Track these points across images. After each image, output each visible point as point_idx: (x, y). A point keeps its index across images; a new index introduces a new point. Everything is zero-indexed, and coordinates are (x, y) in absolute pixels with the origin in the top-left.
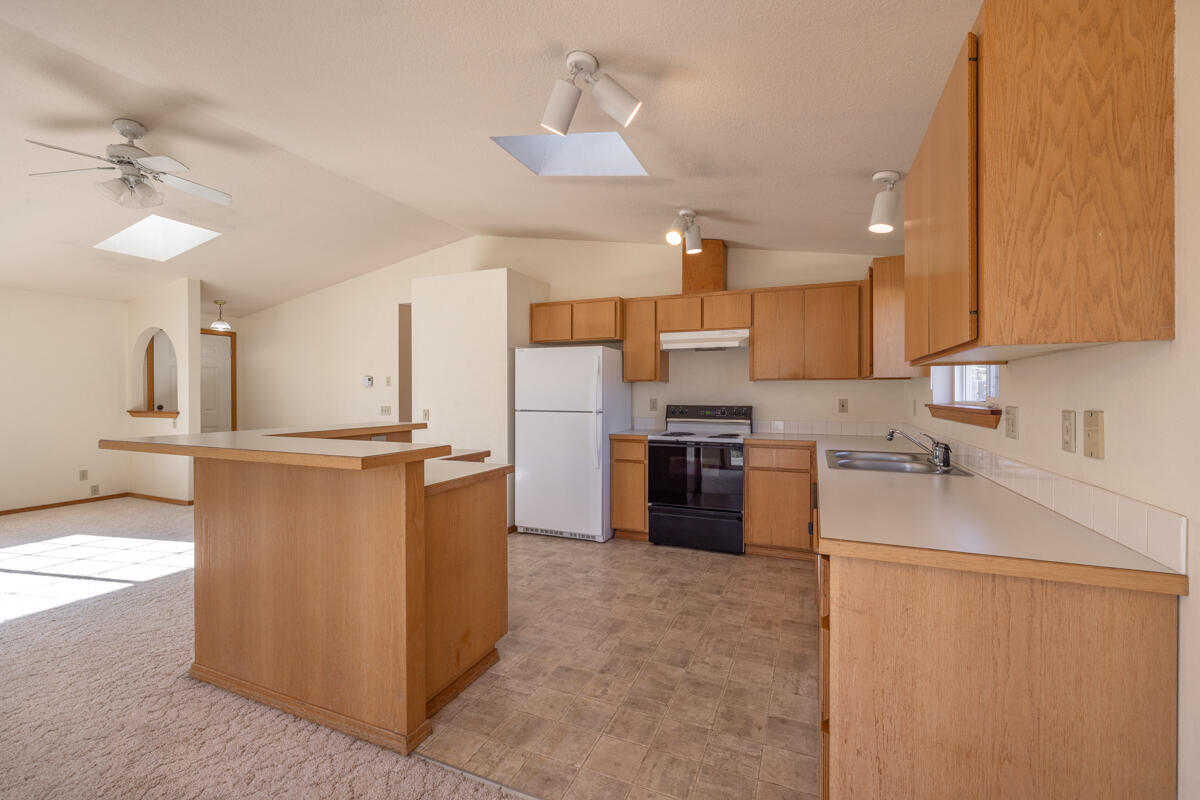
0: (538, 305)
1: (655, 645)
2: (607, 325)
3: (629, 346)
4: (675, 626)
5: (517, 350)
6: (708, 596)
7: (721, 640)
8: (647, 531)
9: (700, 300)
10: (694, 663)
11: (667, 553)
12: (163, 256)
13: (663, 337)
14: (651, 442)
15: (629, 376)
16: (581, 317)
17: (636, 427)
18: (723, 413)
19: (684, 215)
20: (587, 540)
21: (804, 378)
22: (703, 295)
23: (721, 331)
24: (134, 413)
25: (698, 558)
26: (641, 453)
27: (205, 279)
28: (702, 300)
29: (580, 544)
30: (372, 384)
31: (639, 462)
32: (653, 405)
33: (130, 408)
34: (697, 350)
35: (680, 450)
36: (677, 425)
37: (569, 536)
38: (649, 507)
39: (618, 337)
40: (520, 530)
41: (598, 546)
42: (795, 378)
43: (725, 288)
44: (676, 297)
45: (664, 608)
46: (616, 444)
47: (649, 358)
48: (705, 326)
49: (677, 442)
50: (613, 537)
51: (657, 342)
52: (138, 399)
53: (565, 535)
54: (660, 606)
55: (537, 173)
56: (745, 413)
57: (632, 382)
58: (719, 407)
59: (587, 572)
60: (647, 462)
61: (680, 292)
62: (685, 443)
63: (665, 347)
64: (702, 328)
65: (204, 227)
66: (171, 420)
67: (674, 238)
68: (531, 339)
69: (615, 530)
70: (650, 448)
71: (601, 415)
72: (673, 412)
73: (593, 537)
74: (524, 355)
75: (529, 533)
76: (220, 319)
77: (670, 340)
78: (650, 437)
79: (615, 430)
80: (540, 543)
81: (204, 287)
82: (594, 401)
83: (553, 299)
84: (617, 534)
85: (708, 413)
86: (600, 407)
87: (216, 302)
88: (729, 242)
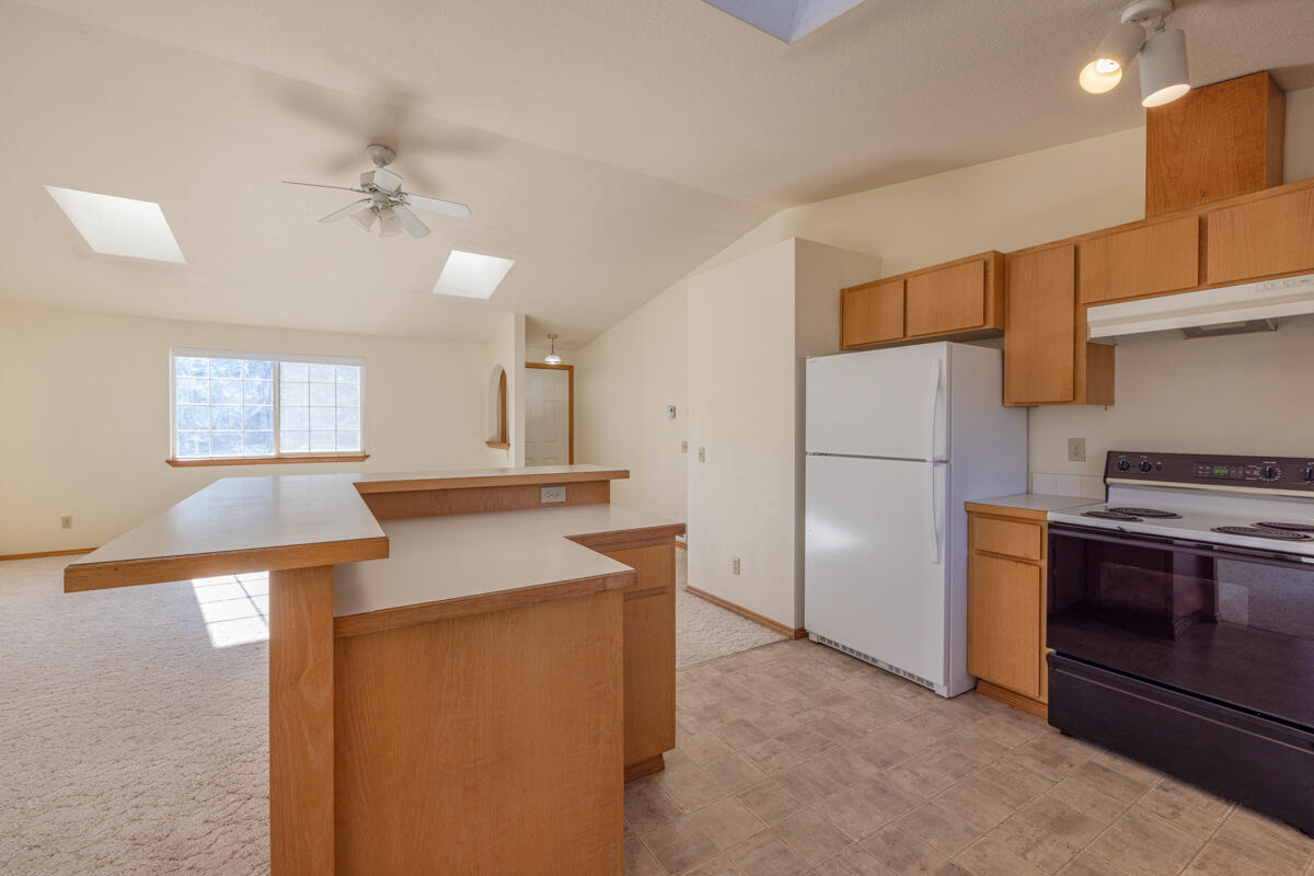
0: (852, 290)
2: (969, 307)
3: (1015, 341)
5: (808, 360)
8: (1045, 699)
9: (1195, 220)
12: (485, 294)
13: (1094, 314)
14: (1053, 525)
15: (1022, 401)
16: (920, 299)
17: (1038, 489)
18: (1271, 474)
19: (1134, 18)
20: (920, 687)
22: (1202, 211)
23: (1260, 285)
24: (490, 443)
26: (1033, 546)
27: (530, 314)
28: (1202, 225)
29: (903, 689)
30: (675, 415)
31: (1028, 562)
32: (1077, 450)
33: (487, 439)
34: (1191, 333)
36: (1129, 494)
37: (887, 668)
38: (1049, 656)
39: (990, 325)
40: (813, 638)
41: (936, 702)
43: (1278, 179)
44: (1132, 226)
46: (978, 521)
47: (1060, 358)
48: (1211, 279)
49: (1121, 533)
50: (974, 689)
51: (1079, 325)
52: (491, 431)
53: (880, 665)
55: (786, 40)
57: (1029, 406)
58: (1258, 460)
60: (1044, 563)
61: (1140, 214)
63: (1096, 333)
64: (1201, 281)
65: (498, 256)
67: (1100, 75)
68: (842, 344)
69: (978, 680)
70: (1053, 539)
71: (942, 469)
72: (1121, 465)
73: (931, 684)
74: (822, 369)
75: (822, 644)
76: (553, 353)
77: (1105, 321)
78: (1052, 517)
79: (982, 495)
80: (833, 670)
81: (527, 318)
82: (929, 436)
83: (885, 275)
84: (979, 688)
85: (1222, 470)
86: (941, 453)
87: (549, 336)
88: (1291, 71)
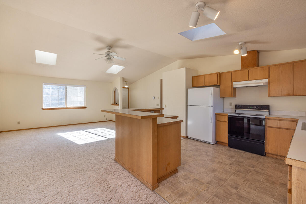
0: (194, 77)
1: (226, 179)
2: (215, 80)
3: (222, 87)
4: (234, 175)
5: (188, 89)
6: (249, 168)
7: (251, 184)
8: (228, 143)
9: (248, 70)
10: (240, 189)
11: (235, 151)
12: (116, 73)
13: (234, 83)
14: (229, 116)
15: (223, 96)
16: (207, 79)
17: (225, 111)
18: (257, 108)
19: (240, 44)
20: (208, 143)
21: (293, 95)
22: (249, 69)
23: (256, 80)
24: (112, 104)
25: (246, 154)
26: (226, 119)
27: (123, 77)
29: (206, 144)
30: (155, 98)
31: (225, 122)
32: (231, 104)
33: (112, 103)
34: (247, 87)
35: (242, 119)
36: (239, 111)
37: (202, 141)
38: (228, 136)
39: (218, 84)
40: (189, 138)
41: (211, 145)
42: (289, 95)
43: (258, 66)
44: (239, 70)
45: (231, 168)
46: (217, 116)
47: (229, 90)
48: (250, 79)
49: (239, 116)
50: (216, 143)
51: (232, 85)
52: (112, 102)
53: (201, 141)
54: (230, 168)
55: (192, 40)
56: (267, 108)
57: (223, 97)
58: (256, 106)
59: (206, 152)
60: (228, 122)
61: (241, 69)
62: (243, 117)
63: (234, 86)
64: (248, 80)
65: (123, 66)
66: (118, 106)
67: (236, 52)
68: (192, 86)
69: (217, 141)
71: (212, 107)
72: (237, 107)
73: (210, 142)
74: (190, 90)
75: (191, 139)
76: (126, 85)
77: (236, 84)
78: (229, 114)
79: (217, 112)
80: (194, 142)
81: (123, 78)
82: (210, 103)
83: (199, 74)
84: (217, 143)
85: (251, 107)
86: (212, 105)
87: (125, 82)
88: (260, 50)
